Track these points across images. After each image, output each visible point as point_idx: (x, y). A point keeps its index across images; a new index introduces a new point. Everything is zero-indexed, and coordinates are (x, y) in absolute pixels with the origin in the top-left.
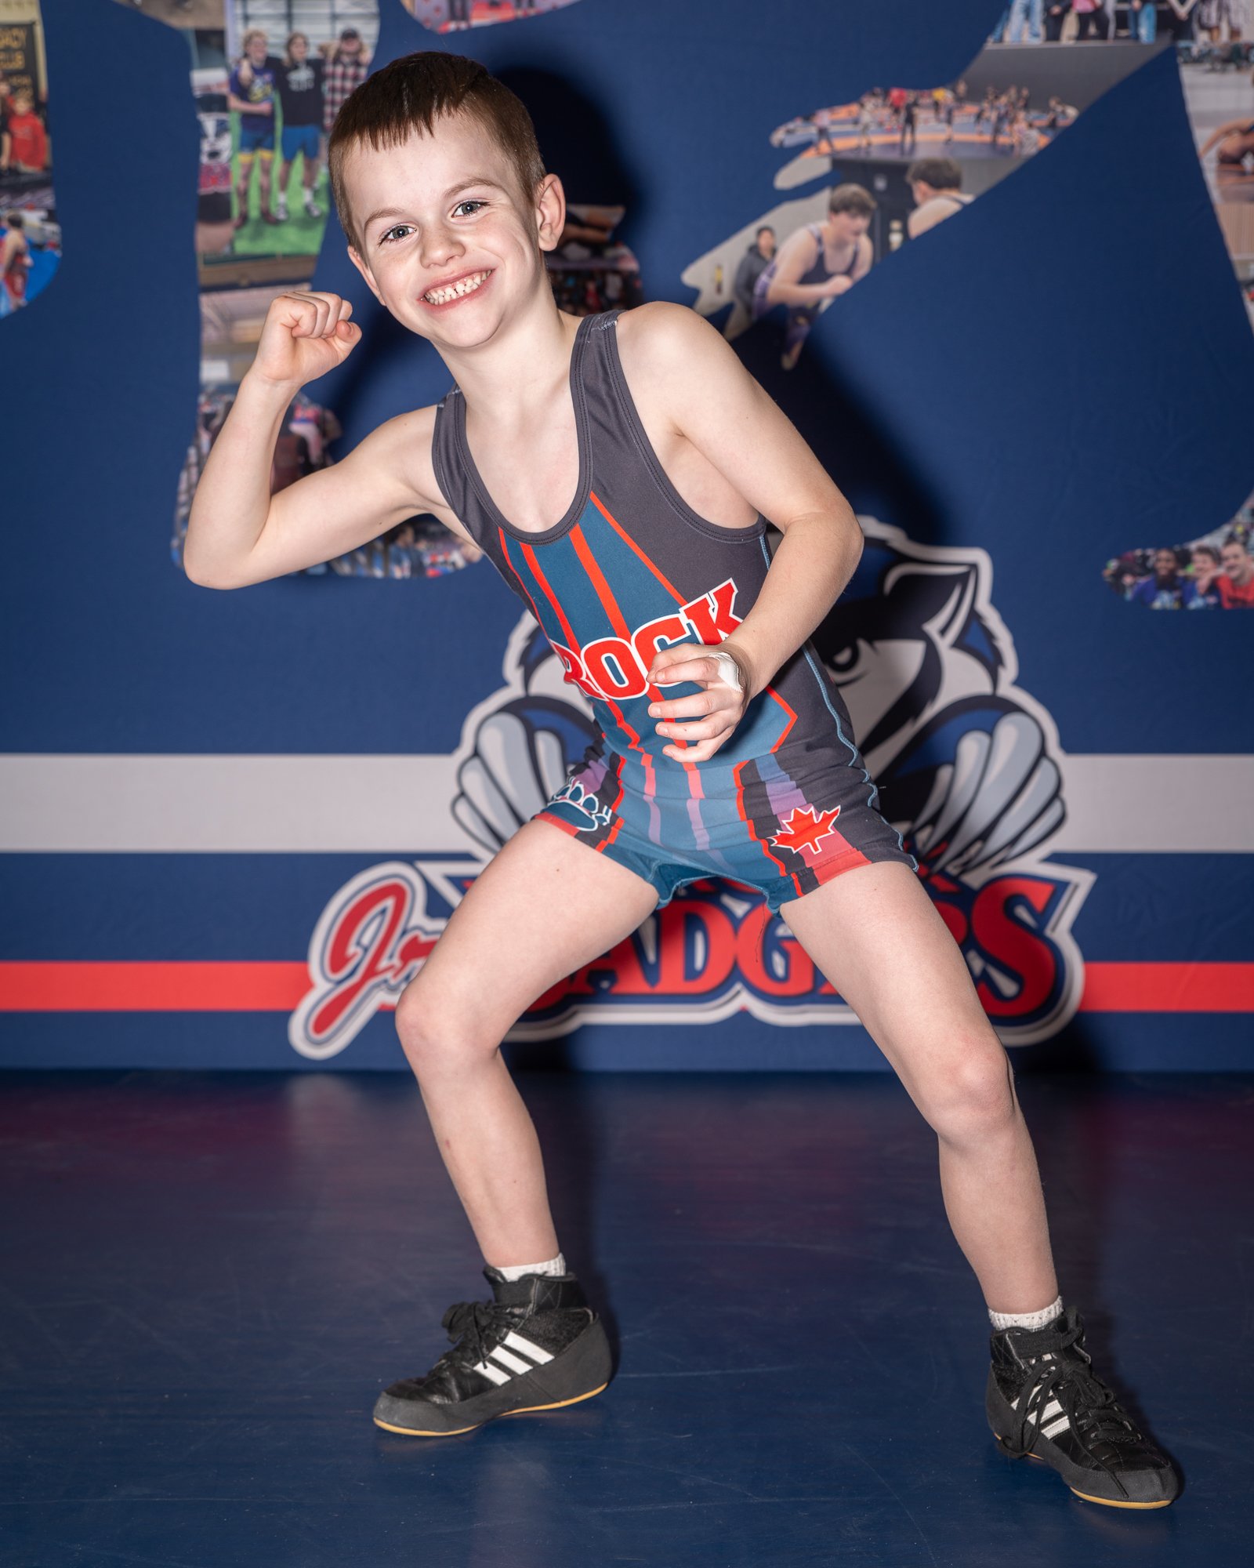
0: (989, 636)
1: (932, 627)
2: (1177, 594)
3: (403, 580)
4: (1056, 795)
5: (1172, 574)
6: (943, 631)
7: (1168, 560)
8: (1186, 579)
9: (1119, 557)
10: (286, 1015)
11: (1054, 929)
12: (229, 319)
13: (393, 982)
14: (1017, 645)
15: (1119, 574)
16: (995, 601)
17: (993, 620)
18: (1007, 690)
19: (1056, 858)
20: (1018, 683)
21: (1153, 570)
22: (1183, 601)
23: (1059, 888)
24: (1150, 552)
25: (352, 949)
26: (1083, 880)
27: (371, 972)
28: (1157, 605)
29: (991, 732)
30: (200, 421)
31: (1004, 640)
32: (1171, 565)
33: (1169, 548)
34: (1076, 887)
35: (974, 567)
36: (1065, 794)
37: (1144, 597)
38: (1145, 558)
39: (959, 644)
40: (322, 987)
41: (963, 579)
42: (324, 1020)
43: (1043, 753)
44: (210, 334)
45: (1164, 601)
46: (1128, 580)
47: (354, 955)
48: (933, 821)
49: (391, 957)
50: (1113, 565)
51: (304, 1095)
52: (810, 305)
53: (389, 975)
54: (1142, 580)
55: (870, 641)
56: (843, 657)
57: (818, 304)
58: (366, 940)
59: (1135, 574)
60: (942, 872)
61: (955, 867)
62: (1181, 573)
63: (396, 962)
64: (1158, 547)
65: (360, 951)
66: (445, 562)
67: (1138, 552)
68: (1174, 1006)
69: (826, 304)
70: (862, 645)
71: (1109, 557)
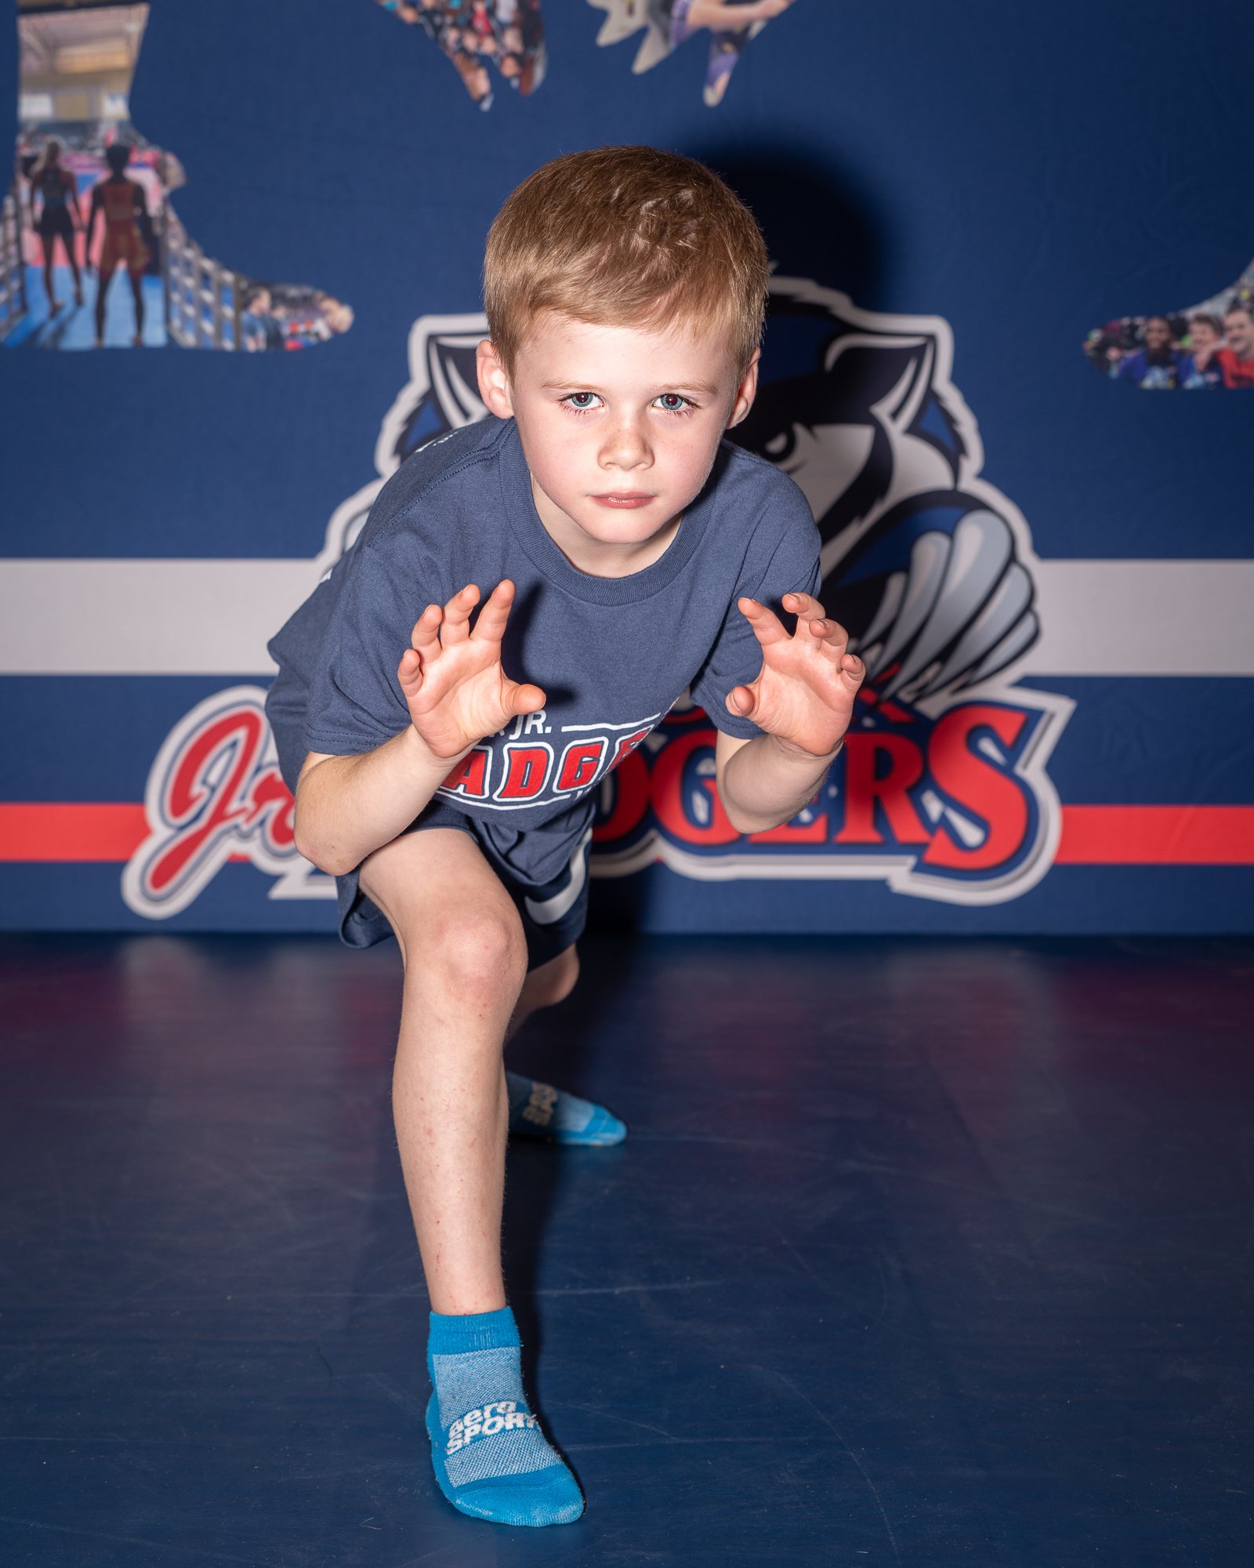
0: (949, 420)
1: (882, 410)
2: (1171, 370)
3: (258, 353)
4: (1028, 608)
5: (1165, 347)
6: (895, 414)
7: (1160, 331)
8: (1182, 353)
9: (1102, 327)
10: (119, 867)
11: (1025, 766)
12: (53, 45)
13: (245, 828)
14: (983, 430)
15: (1102, 347)
16: (956, 378)
17: (954, 401)
18: (970, 483)
19: (1029, 682)
20: (984, 475)
21: (1143, 343)
22: (1178, 379)
23: (1032, 718)
24: (1139, 321)
25: (197, 789)
26: (1060, 709)
27: (219, 816)
28: (1148, 383)
29: (951, 533)
30: (19, 165)
31: (967, 426)
32: (1164, 336)
33: (1162, 316)
34: (1052, 716)
35: (931, 338)
36: (1039, 606)
37: (1132, 374)
38: (1134, 328)
39: (913, 430)
40: (161, 834)
41: (918, 353)
42: (164, 872)
43: (1012, 558)
44: (30, 63)
45: (1156, 379)
46: (1113, 354)
47: (199, 796)
48: (883, 638)
49: (243, 798)
50: (1096, 336)
51: (140, 960)
52: (738, 29)
53: (240, 820)
54: (1131, 354)
55: (809, 425)
56: (777, 445)
57: (747, 29)
58: (213, 778)
59: (1121, 347)
60: (894, 698)
61: (909, 693)
62: (1176, 346)
63: (249, 804)
64: (1149, 315)
65: (206, 791)
66: (307, 333)
67: (1126, 321)
68: (1168, 856)
69: (756, 28)
70: (800, 431)
71: (1091, 328)
